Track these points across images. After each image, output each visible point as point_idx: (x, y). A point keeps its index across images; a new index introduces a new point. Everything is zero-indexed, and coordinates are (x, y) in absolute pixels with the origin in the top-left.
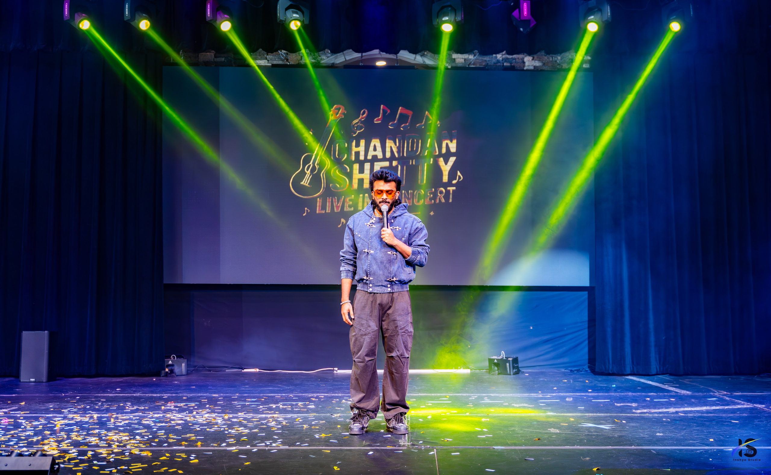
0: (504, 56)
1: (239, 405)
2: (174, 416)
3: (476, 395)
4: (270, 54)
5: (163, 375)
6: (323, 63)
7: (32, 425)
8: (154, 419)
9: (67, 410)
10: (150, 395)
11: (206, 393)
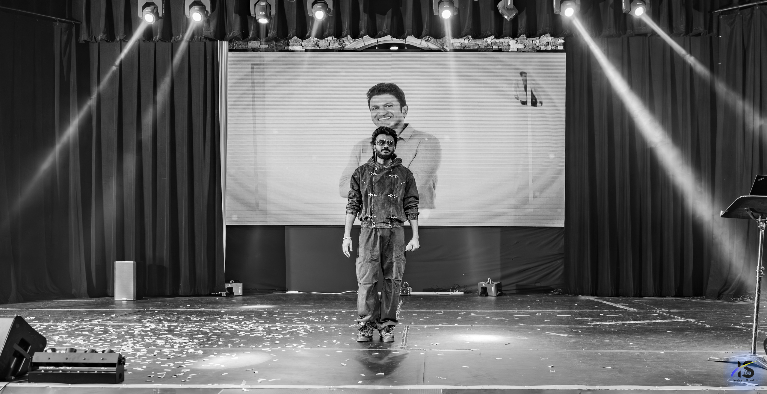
0: (493, 41)
2: (227, 325)
3: (465, 310)
4: (304, 41)
6: (347, 48)
7: (117, 331)
8: (211, 328)
9: (146, 320)
10: (212, 310)
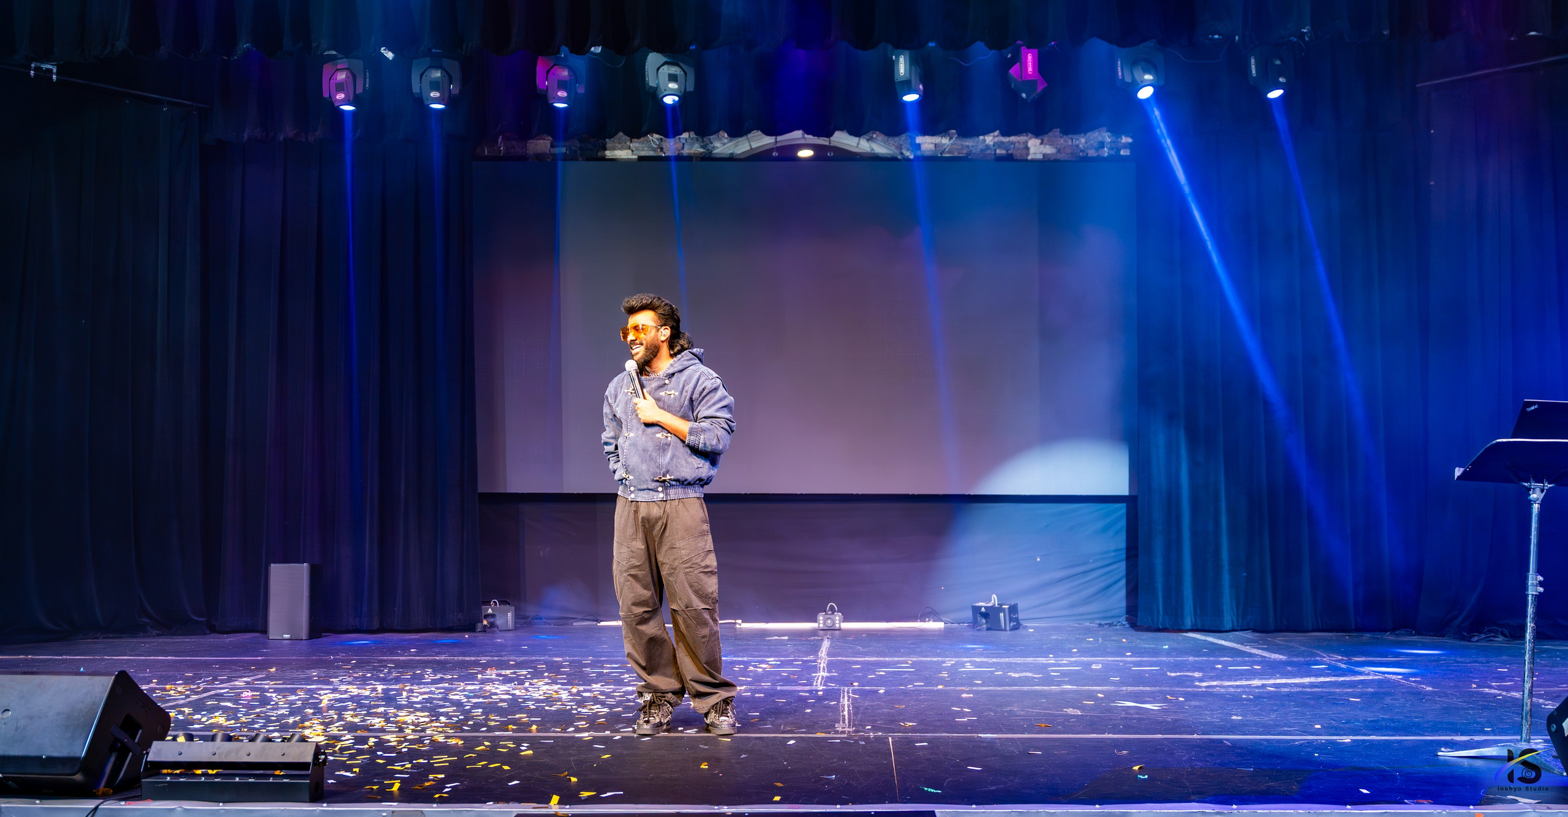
0: (996, 139)
1: (593, 673)
3: (953, 659)
4: (635, 140)
5: (479, 630)
6: (715, 153)
7: (287, 700)
8: (467, 693)
9: (338, 679)
10: (460, 658)
11: (544, 655)
